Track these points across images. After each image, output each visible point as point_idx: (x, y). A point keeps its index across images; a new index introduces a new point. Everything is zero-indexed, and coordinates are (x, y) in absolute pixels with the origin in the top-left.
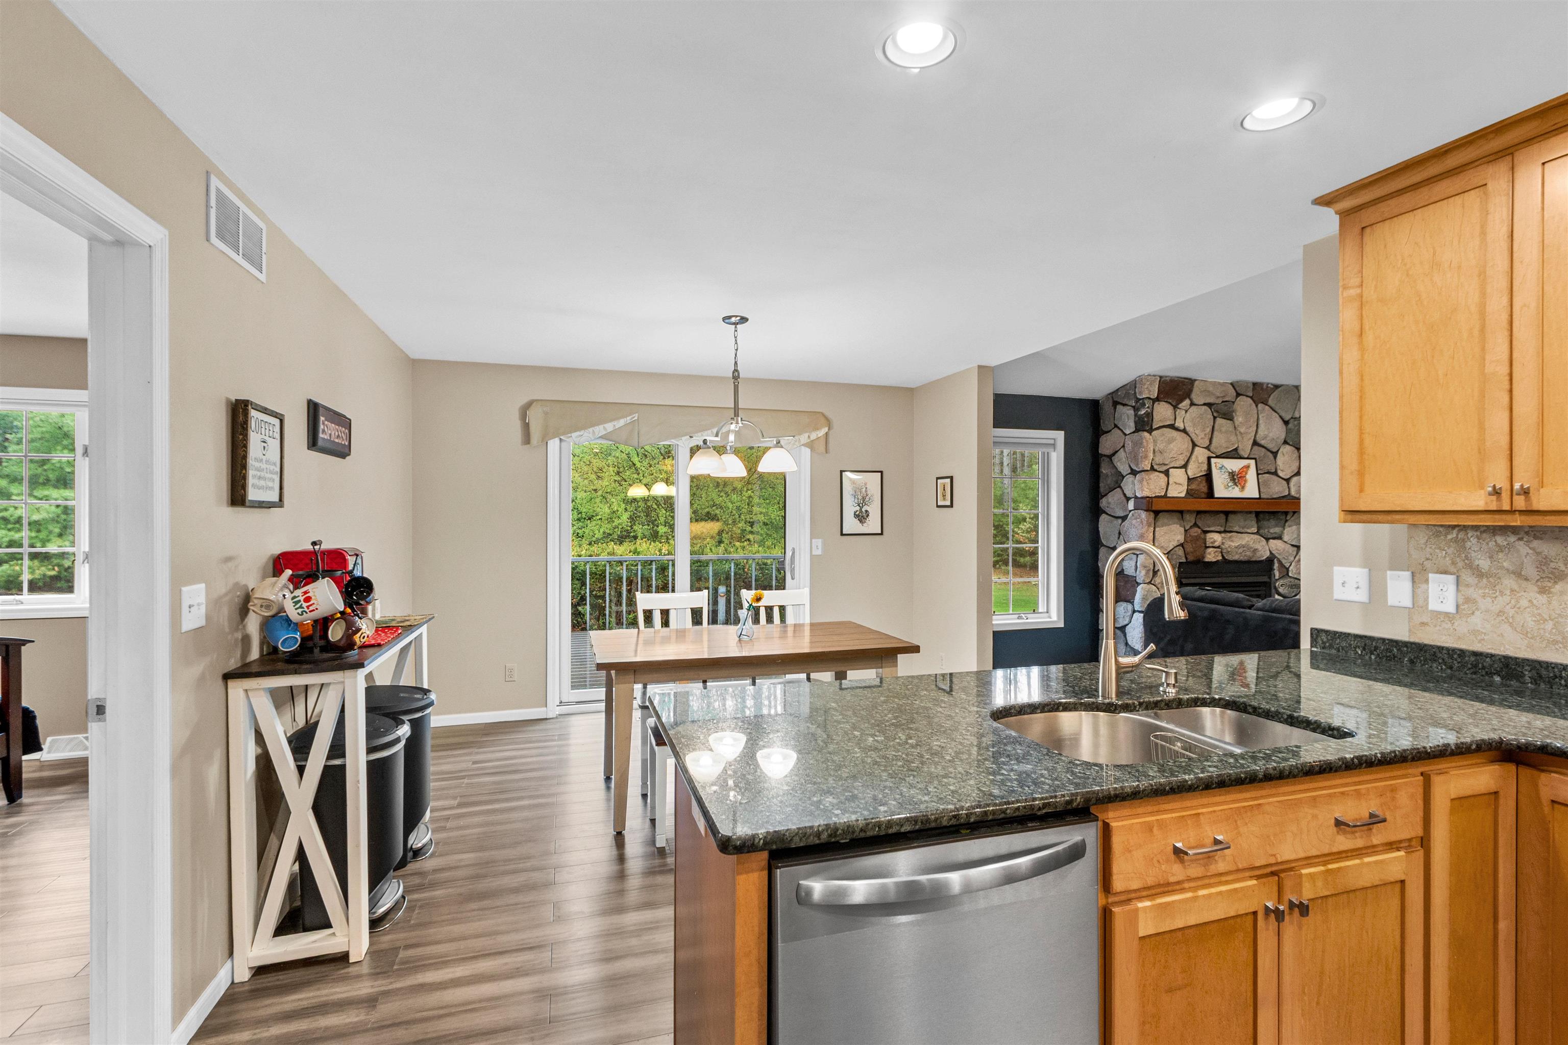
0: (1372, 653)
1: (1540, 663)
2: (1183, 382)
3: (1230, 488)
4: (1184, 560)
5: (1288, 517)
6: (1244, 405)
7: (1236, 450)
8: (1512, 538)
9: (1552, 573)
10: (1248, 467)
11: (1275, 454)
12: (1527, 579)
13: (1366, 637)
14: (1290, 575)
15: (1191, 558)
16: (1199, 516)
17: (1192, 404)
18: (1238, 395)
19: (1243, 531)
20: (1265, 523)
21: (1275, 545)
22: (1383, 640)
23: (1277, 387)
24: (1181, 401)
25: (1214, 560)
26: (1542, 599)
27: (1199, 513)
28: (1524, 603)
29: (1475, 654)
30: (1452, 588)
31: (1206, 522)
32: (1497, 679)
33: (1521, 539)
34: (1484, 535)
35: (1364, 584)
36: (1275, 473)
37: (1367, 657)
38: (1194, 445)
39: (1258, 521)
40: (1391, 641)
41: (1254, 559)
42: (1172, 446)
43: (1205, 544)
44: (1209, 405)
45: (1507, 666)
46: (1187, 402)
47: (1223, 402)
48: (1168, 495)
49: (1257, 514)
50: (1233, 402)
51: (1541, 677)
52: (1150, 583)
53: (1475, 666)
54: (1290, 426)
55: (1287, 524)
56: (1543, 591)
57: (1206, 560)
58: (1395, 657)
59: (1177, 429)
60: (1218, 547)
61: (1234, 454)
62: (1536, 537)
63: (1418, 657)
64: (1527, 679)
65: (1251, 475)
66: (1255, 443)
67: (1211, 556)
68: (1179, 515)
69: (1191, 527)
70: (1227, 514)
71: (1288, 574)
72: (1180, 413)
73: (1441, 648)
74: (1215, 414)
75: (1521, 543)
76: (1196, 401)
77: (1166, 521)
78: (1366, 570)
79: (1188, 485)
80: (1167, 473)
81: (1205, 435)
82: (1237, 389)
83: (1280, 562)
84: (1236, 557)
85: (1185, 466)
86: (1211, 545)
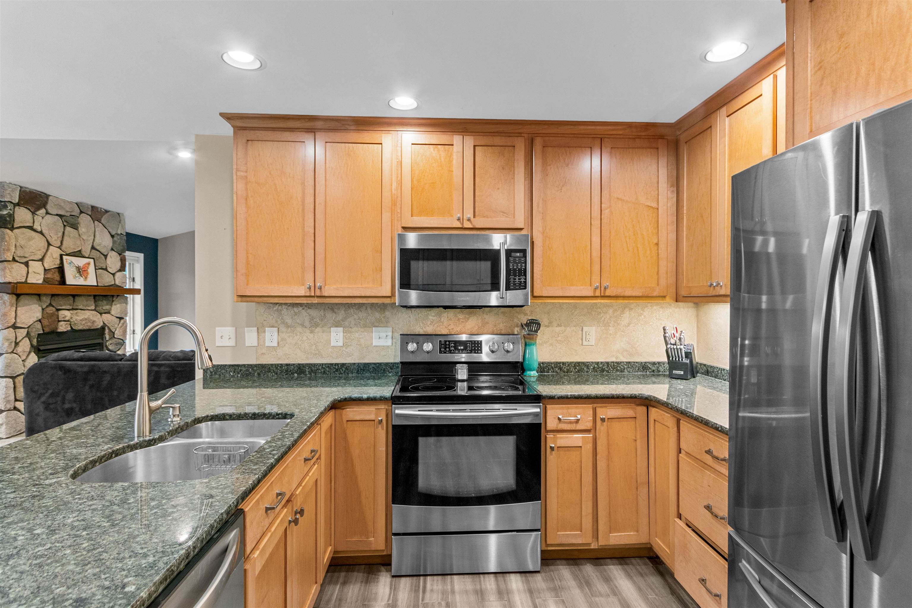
0: (238, 373)
1: (311, 364)
2: (39, 195)
3: (77, 278)
4: (41, 332)
5: (114, 299)
6: (85, 220)
7: (80, 251)
8: (300, 309)
9: (315, 324)
10: (89, 264)
11: (106, 256)
12: (306, 327)
13: (235, 365)
15: (47, 330)
16: (53, 298)
17: (47, 213)
18: (81, 212)
19: (85, 308)
20: (100, 302)
21: (106, 317)
22: (244, 365)
23: (107, 211)
24: (39, 209)
25: (65, 330)
26: (312, 335)
27: (53, 295)
28: (305, 338)
29: (287, 365)
30: (276, 334)
31: (58, 303)
32: (296, 375)
33: (303, 309)
34: (289, 308)
35: (233, 336)
36: (106, 269)
37: (236, 376)
38: (49, 244)
39: (95, 302)
40: (248, 365)
41: (92, 328)
42: (31, 243)
43: (58, 318)
44: (60, 216)
45: (299, 368)
46: (42, 211)
47: (71, 215)
48: (28, 282)
49: (95, 296)
50: (78, 217)
51: (312, 371)
52: (12, 352)
53: (287, 371)
54: (115, 239)
55: (113, 303)
56: (312, 332)
57: (59, 330)
58: (250, 373)
59: (35, 231)
60: (68, 321)
61: (78, 254)
62: (309, 308)
63: (261, 372)
64: (307, 373)
65: (91, 269)
66: (93, 248)
67: (63, 327)
68: (37, 297)
69: (47, 306)
70: (74, 296)
71: (114, 337)
72: (38, 219)
73: (272, 365)
74: (65, 224)
75: (304, 311)
76: (50, 211)
77: (27, 302)
78: (234, 328)
79: (44, 275)
80: (27, 264)
81: (58, 238)
82: (81, 208)
83: (109, 328)
84: (81, 327)
85: (42, 260)
86: (62, 319)
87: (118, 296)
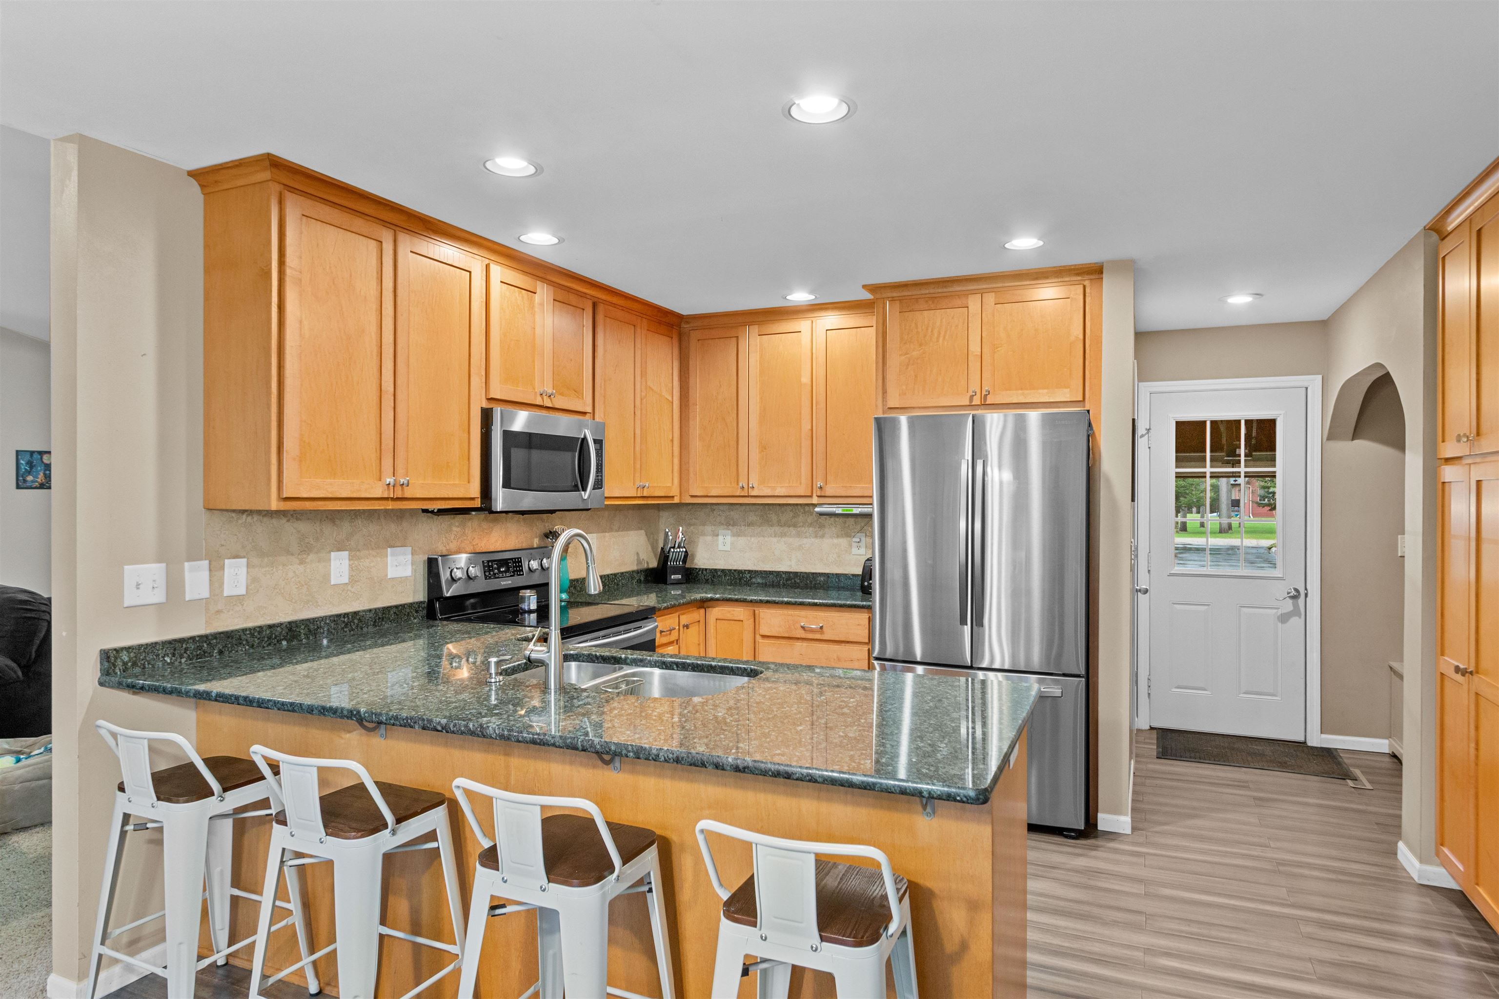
0: (181, 657)
1: (308, 620)
8: (284, 521)
9: (307, 547)
12: (292, 555)
13: (175, 640)
22: (193, 638)
26: (301, 568)
28: (291, 574)
29: (270, 627)
30: (244, 570)
32: (284, 643)
33: (288, 521)
34: (265, 519)
35: (161, 582)
37: (177, 663)
40: (201, 637)
45: (290, 630)
51: (310, 631)
53: (269, 638)
56: (302, 562)
58: (205, 652)
62: (297, 519)
63: (226, 646)
64: (303, 636)
73: (244, 630)
75: (289, 524)
78: (164, 565)
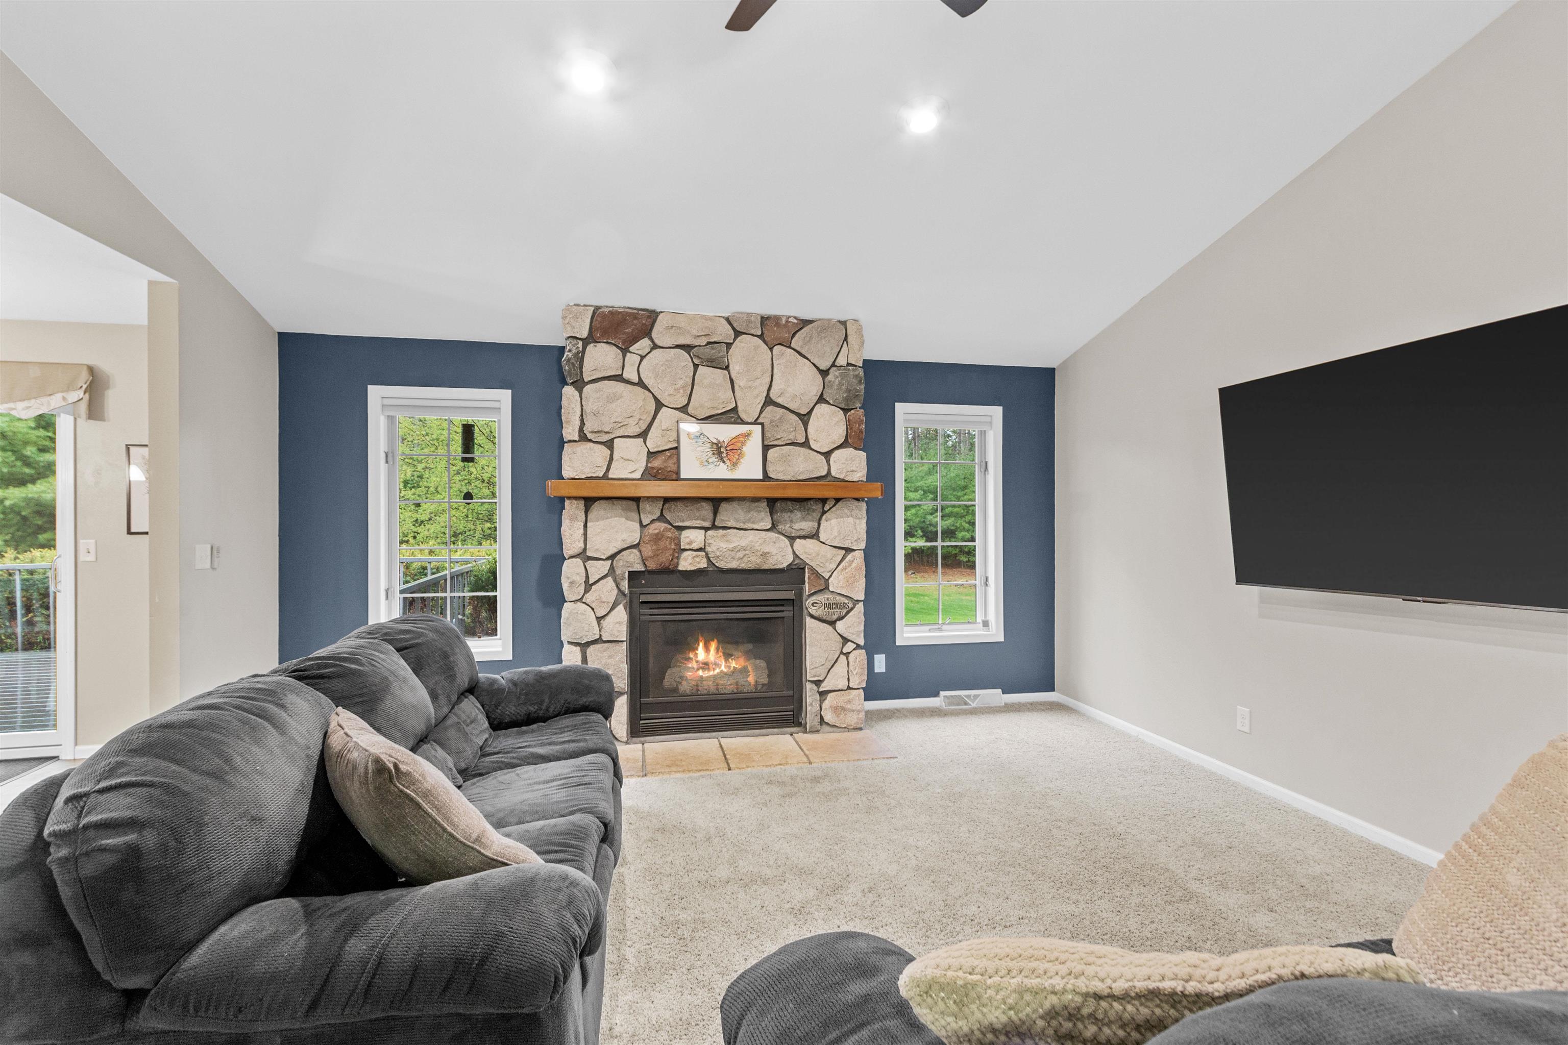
2: (636, 314)
3: (711, 466)
4: (639, 567)
5: (827, 507)
6: (747, 346)
7: (735, 410)
10: (748, 435)
11: (805, 418)
14: (831, 589)
15: (652, 565)
16: (667, 505)
17: (655, 347)
18: (738, 333)
19: (745, 527)
20: (786, 516)
21: (805, 548)
23: (806, 323)
24: (634, 342)
25: (693, 568)
27: (667, 500)
31: (678, 516)
36: (806, 444)
38: (659, 405)
39: (772, 513)
41: (766, 567)
42: (618, 405)
43: (679, 544)
44: (687, 348)
46: (643, 345)
47: (709, 343)
48: (610, 476)
49: (772, 503)
50: (729, 345)
52: (579, 601)
54: (830, 377)
55: (824, 517)
57: (680, 568)
59: (628, 382)
60: (700, 550)
61: (731, 416)
65: (753, 448)
66: (769, 401)
67: (687, 563)
68: (633, 505)
69: (653, 521)
70: (716, 503)
71: (827, 588)
72: (633, 359)
74: (696, 361)
76: (660, 342)
77: (602, 512)
79: (648, 462)
80: (609, 445)
81: (677, 390)
82: (735, 325)
83: (814, 572)
84: (734, 565)
85: (644, 435)
86: (687, 547)
87: (838, 500)
